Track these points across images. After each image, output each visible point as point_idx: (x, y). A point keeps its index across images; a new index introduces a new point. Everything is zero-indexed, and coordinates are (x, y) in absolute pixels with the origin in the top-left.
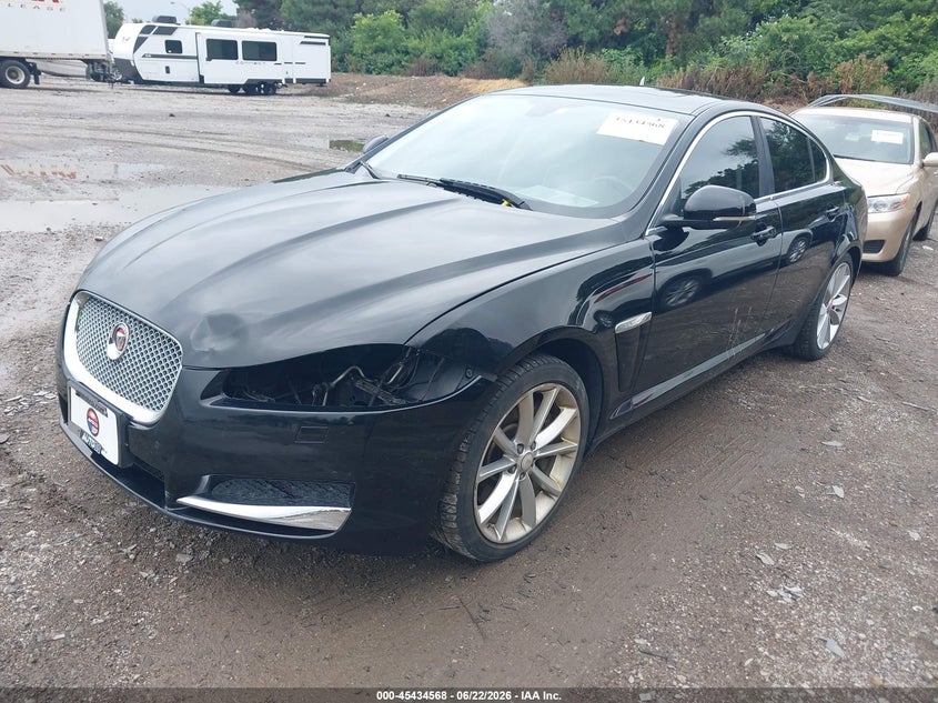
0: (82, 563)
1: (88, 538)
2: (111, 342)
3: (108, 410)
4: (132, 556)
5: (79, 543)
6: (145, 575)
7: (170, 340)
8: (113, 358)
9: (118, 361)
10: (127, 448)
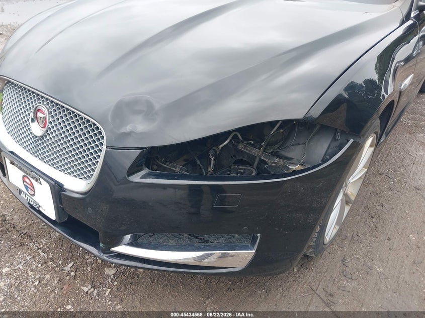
0: (36, 283)
1: (37, 259)
2: (33, 121)
3: (41, 180)
4: (72, 274)
5: (31, 265)
6: (86, 289)
7: (88, 121)
8: (37, 135)
9: (42, 137)
10: (63, 209)
